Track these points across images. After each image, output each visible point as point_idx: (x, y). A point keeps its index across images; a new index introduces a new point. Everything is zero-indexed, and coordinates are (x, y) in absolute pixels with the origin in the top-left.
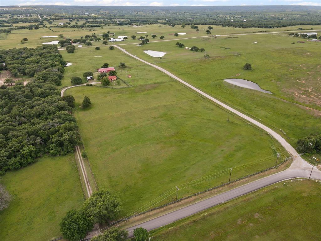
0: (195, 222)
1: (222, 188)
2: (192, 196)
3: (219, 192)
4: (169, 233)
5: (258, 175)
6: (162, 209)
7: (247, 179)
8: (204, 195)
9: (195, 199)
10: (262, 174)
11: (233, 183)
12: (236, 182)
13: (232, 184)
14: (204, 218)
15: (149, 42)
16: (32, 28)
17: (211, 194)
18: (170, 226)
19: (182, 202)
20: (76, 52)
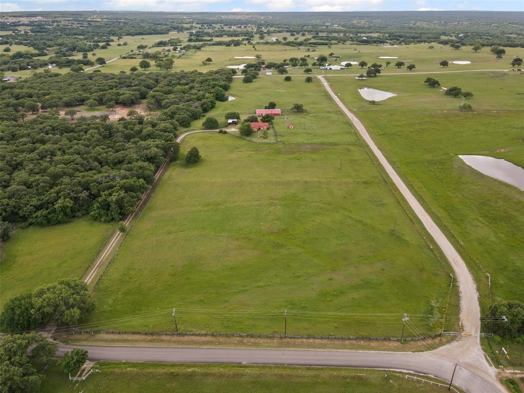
0: (172, 375)
1: (266, 340)
2: (206, 335)
3: (257, 345)
4: (123, 375)
5: (354, 342)
6: (149, 338)
7: (325, 341)
8: (228, 340)
9: (207, 341)
10: (362, 342)
11: (293, 340)
12: (300, 340)
13: (289, 340)
14: (190, 376)
15: (380, 73)
16: (231, 44)
17: (241, 343)
18: (134, 365)
19: (186, 338)
20: (255, 82)
